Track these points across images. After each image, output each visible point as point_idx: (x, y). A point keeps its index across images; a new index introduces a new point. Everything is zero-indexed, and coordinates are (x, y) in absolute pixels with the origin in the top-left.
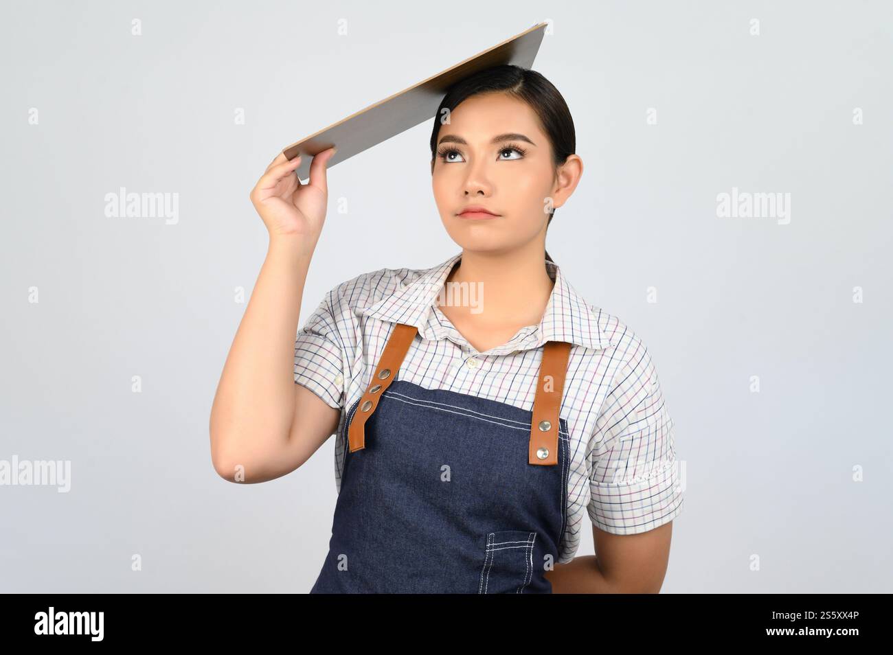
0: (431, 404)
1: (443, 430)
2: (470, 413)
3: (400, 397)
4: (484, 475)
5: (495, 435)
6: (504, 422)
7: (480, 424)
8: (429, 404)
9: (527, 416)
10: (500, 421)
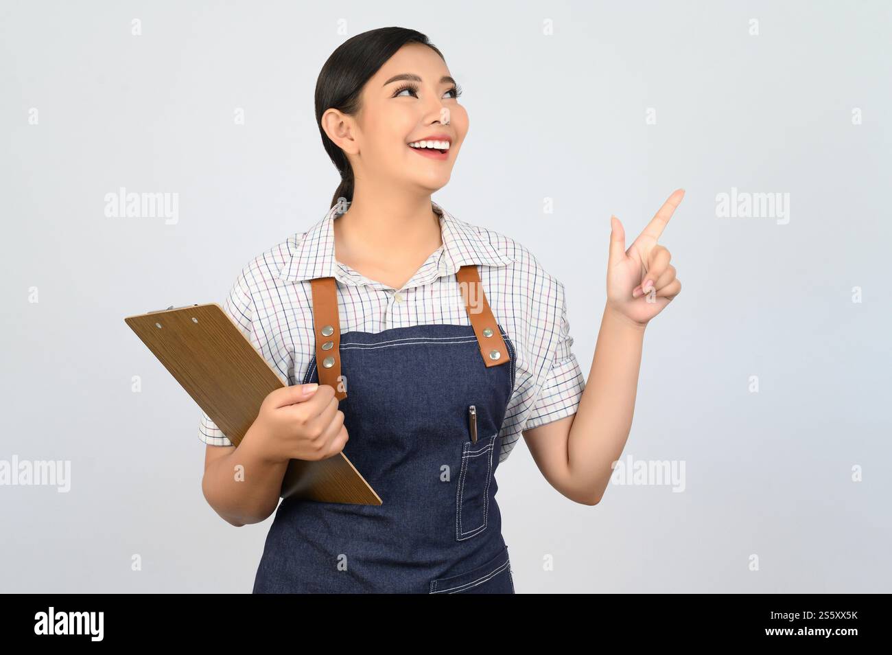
0: (387, 344)
1: (407, 361)
2: (425, 340)
3: (356, 346)
4: (454, 388)
5: (452, 353)
6: (454, 340)
7: (436, 347)
8: (384, 345)
9: (469, 330)
10: (450, 340)
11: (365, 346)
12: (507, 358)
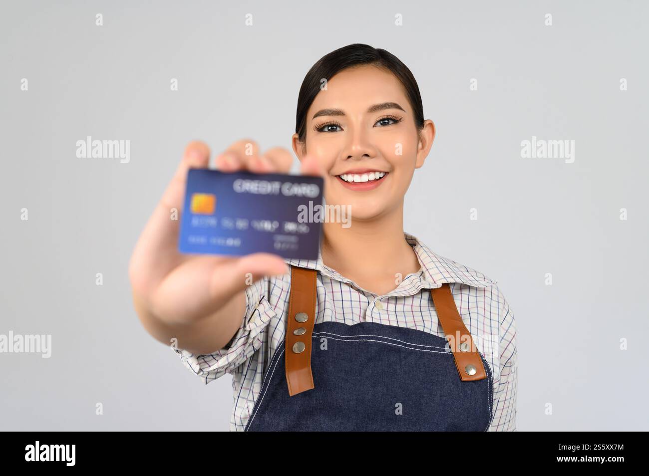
2: (400, 343)
3: (330, 336)
6: (429, 348)
7: (409, 352)
11: (339, 338)
12: (482, 375)
